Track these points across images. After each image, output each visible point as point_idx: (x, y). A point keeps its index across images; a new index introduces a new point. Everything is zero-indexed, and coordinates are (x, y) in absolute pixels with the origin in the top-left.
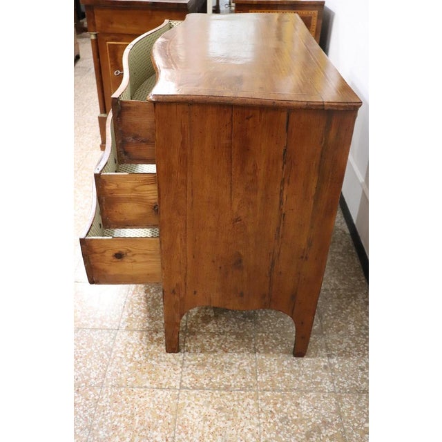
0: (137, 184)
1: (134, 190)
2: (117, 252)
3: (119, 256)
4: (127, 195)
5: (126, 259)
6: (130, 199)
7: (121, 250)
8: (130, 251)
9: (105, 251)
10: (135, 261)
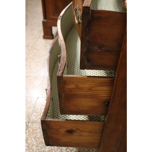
0: (93, 86)
1: (90, 89)
2: (69, 129)
3: (70, 132)
4: (83, 93)
5: (75, 134)
6: (86, 96)
7: (72, 128)
8: (79, 129)
9: (59, 129)
10: (81, 135)
